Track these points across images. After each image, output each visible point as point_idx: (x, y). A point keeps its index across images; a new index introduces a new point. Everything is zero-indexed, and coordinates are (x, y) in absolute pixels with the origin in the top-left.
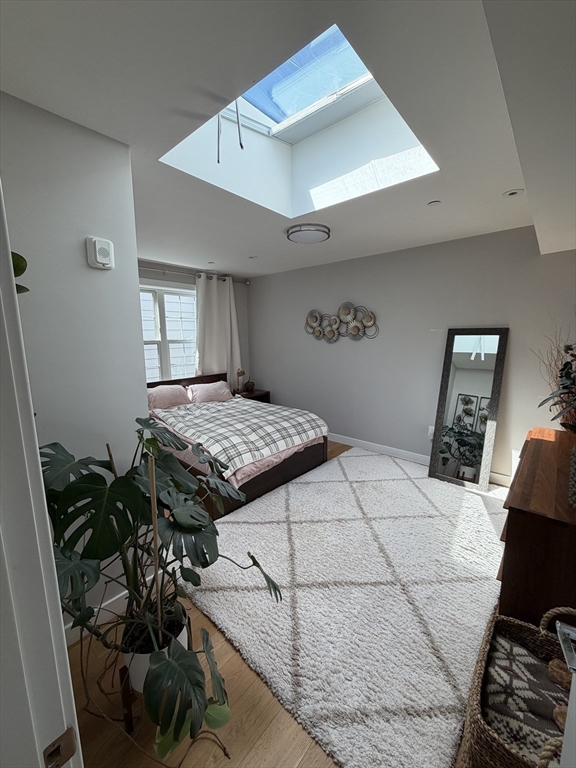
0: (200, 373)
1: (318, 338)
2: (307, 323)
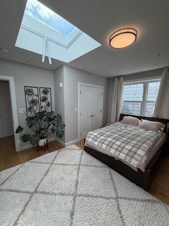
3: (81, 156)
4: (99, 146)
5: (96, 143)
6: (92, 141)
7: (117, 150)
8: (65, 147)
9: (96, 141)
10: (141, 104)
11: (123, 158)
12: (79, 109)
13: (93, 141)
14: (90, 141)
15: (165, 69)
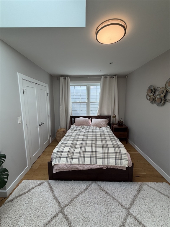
0: (99, 115)
1: (152, 102)
2: (147, 94)
3: (52, 191)
4: (81, 162)
5: (75, 161)
6: (67, 161)
7: (103, 158)
8: (7, 198)
9: (72, 158)
10: (87, 105)
11: (114, 164)
12: (24, 119)
13: (69, 160)
14: (65, 163)
15: (103, 76)
